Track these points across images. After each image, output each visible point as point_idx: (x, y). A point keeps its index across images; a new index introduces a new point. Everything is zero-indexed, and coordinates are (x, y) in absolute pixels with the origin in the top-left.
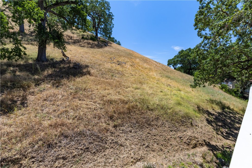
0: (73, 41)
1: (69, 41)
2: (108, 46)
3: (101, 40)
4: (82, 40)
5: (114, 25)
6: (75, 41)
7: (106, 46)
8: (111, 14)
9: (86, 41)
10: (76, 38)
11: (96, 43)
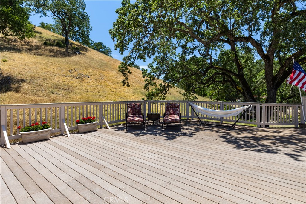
0: (28, 47)
1: (22, 47)
2: (81, 53)
3: (73, 46)
4: (43, 47)
5: (92, 27)
6: (31, 48)
7: (76, 54)
8: (85, 14)
9: (49, 47)
10: (35, 44)
11: (63, 50)
